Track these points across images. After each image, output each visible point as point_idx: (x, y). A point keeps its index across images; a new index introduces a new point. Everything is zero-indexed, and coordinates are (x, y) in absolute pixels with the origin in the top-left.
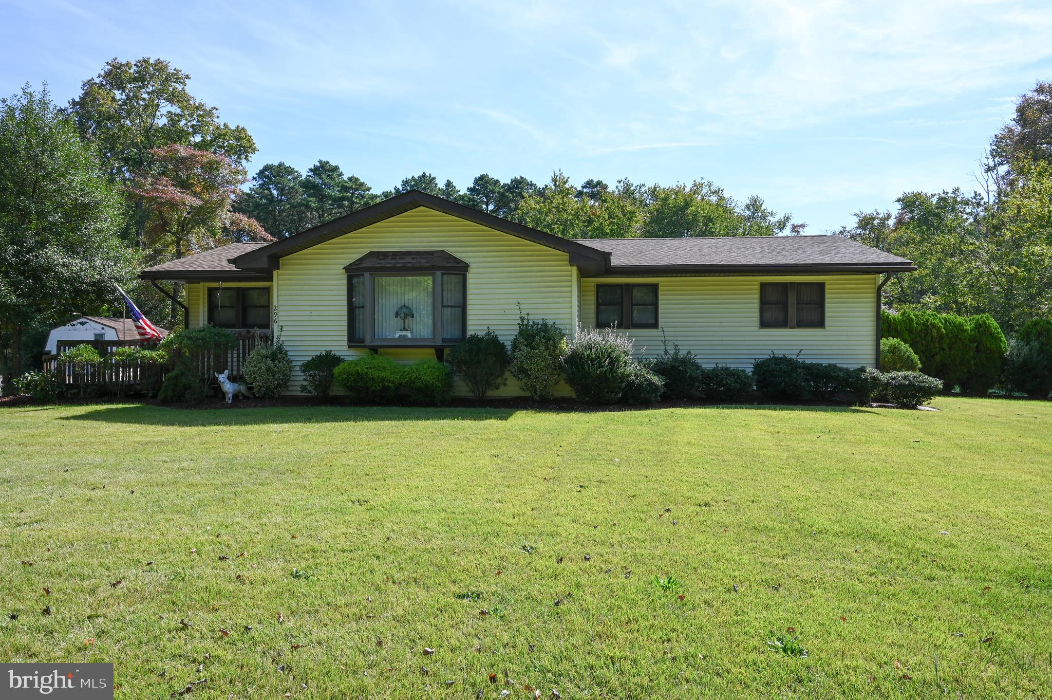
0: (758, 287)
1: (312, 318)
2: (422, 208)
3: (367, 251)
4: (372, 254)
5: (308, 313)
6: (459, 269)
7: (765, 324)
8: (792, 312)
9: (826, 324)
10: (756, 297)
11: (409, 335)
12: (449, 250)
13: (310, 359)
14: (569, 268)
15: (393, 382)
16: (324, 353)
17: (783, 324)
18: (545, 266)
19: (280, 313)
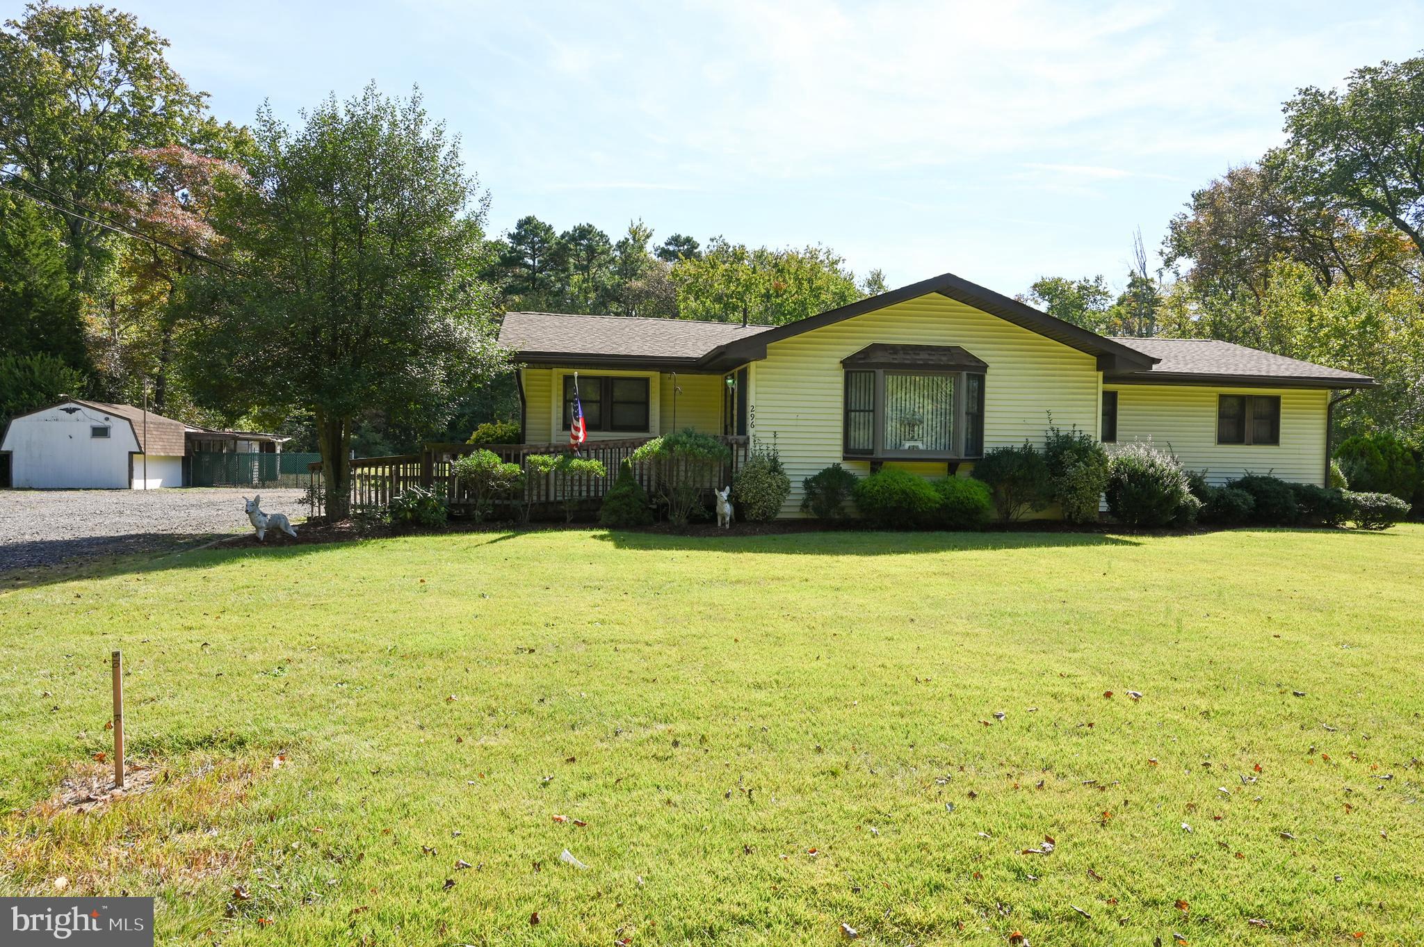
0: (1216, 399)
1: (800, 423)
2: (934, 294)
3: (868, 343)
4: (874, 347)
5: (794, 416)
6: (977, 371)
7: (1222, 439)
8: (1249, 427)
9: (1281, 440)
10: (1214, 410)
11: (920, 446)
12: (964, 346)
13: (816, 473)
14: (1095, 373)
15: (936, 502)
16: (831, 466)
17: (1239, 439)
18: (1070, 370)
19: (757, 416)
